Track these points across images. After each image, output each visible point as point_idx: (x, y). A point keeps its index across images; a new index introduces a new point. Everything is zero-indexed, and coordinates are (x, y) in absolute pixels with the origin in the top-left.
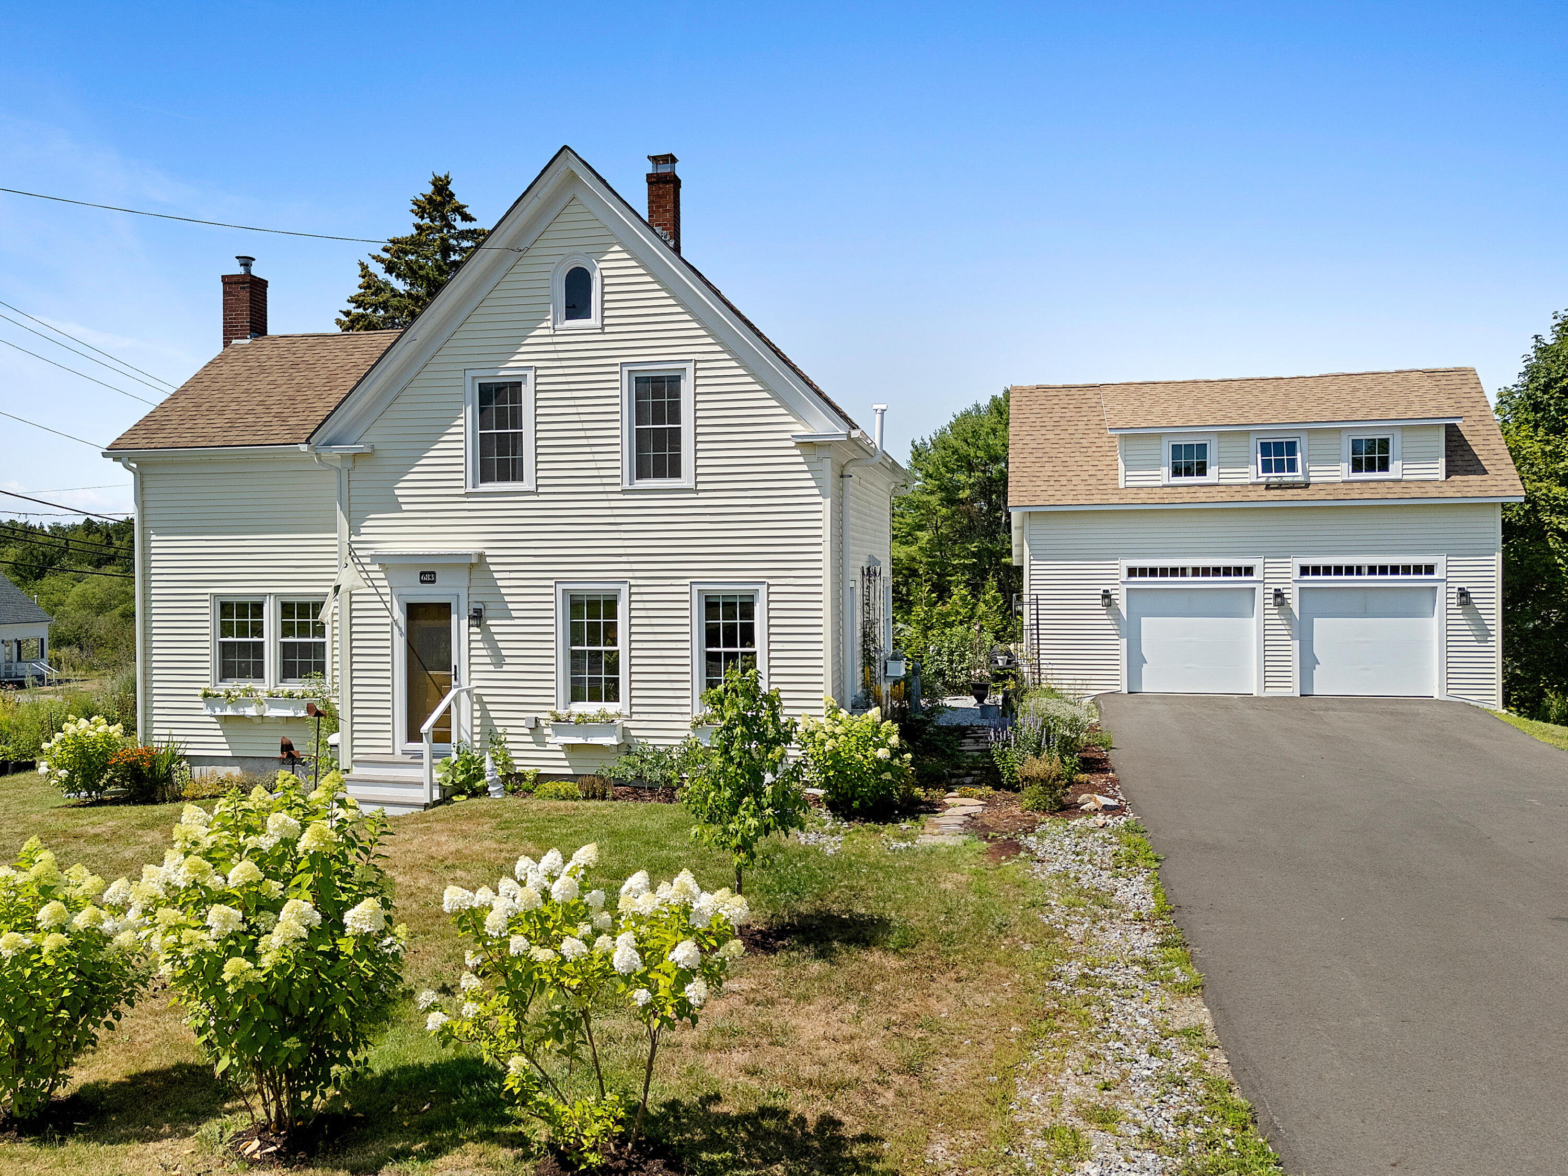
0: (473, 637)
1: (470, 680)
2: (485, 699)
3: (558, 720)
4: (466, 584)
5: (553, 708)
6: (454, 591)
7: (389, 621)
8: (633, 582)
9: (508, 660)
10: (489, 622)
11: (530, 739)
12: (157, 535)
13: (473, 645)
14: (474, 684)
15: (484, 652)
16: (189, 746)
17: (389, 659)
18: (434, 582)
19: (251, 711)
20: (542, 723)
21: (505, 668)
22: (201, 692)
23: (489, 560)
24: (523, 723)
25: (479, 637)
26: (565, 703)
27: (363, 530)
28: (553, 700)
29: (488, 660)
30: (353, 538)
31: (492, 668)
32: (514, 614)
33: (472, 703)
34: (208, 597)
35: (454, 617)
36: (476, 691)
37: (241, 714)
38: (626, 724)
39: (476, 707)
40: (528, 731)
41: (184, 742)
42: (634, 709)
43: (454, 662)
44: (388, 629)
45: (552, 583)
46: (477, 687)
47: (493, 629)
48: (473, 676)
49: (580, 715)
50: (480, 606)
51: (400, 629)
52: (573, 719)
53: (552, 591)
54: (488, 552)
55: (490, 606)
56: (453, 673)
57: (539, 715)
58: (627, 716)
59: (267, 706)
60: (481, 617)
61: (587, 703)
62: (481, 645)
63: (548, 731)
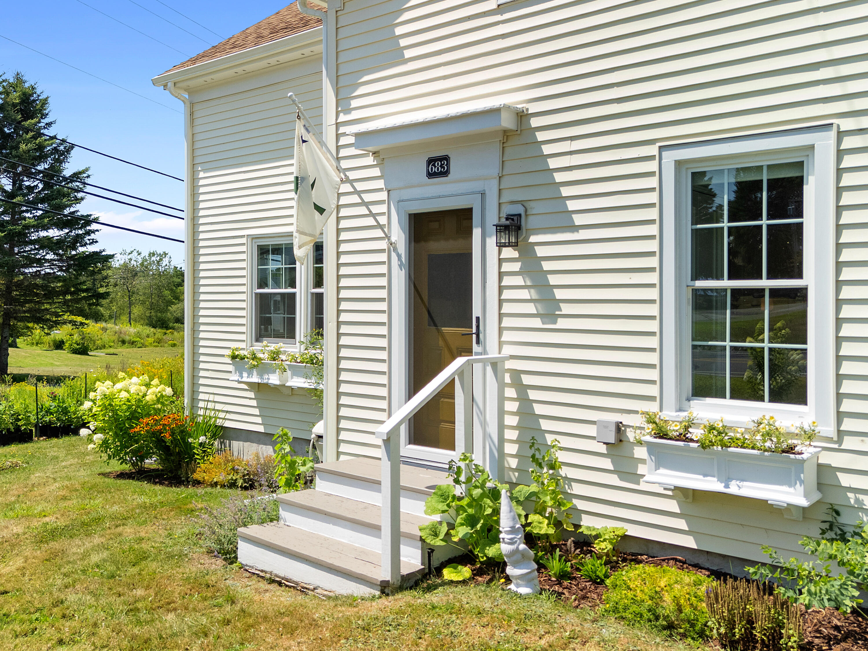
0: (506, 267)
1: (501, 344)
2: (527, 380)
3: (662, 435)
4: (495, 171)
5: (653, 407)
6: (477, 186)
7: (383, 245)
8: (847, 124)
9: (566, 309)
10: (533, 239)
11: (607, 463)
12: (205, 170)
13: (507, 281)
14: (508, 350)
15: (525, 294)
16: (228, 416)
17: (383, 306)
18: (445, 173)
19: (274, 379)
20: (631, 435)
21: (562, 323)
22: (228, 352)
23: (535, 122)
24: (592, 430)
25: (516, 267)
26: (679, 398)
27: (354, 103)
28: (653, 390)
29: (531, 309)
30: (343, 118)
31: (537, 323)
32: (578, 220)
33: (501, 386)
34: (244, 241)
35: (477, 233)
36: (510, 365)
37: (265, 381)
38: (826, 458)
39: (510, 392)
40: (603, 449)
41: (223, 411)
42: (848, 425)
43: (476, 311)
44: (383, 257)
45: (653, 150)
46: (513, 357)
47: (541, 252)
48: (507, 336)
49: (712, 428)
50: (518, 209)
51: (399, 256)
52: (696, 433)
53: (652, 166)
54: (533, 108)
55: (536, 208)
56: (474, 330)
57: (626, 420)
58: (829, 440)
59: (289, 373)
60: (519, 228)
61: (728, 402)
62: (519, 281)
63: (640, 452)
